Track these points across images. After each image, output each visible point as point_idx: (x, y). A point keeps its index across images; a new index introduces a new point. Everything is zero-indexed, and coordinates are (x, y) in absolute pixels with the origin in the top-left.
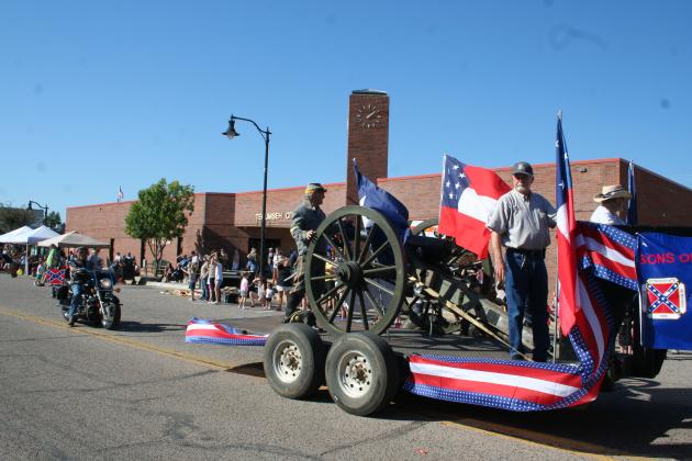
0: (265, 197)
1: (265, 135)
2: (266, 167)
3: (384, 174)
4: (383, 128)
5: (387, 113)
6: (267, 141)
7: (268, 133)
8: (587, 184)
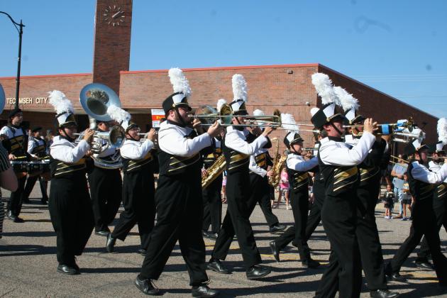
0: (18, 84)
1: (19, 27)
2: (20, 56)
3: (127, 67)
4: (127, 27)
5: (130, 14)
6: (21, 33)
7: (21, 26)
8: (293, 83)
